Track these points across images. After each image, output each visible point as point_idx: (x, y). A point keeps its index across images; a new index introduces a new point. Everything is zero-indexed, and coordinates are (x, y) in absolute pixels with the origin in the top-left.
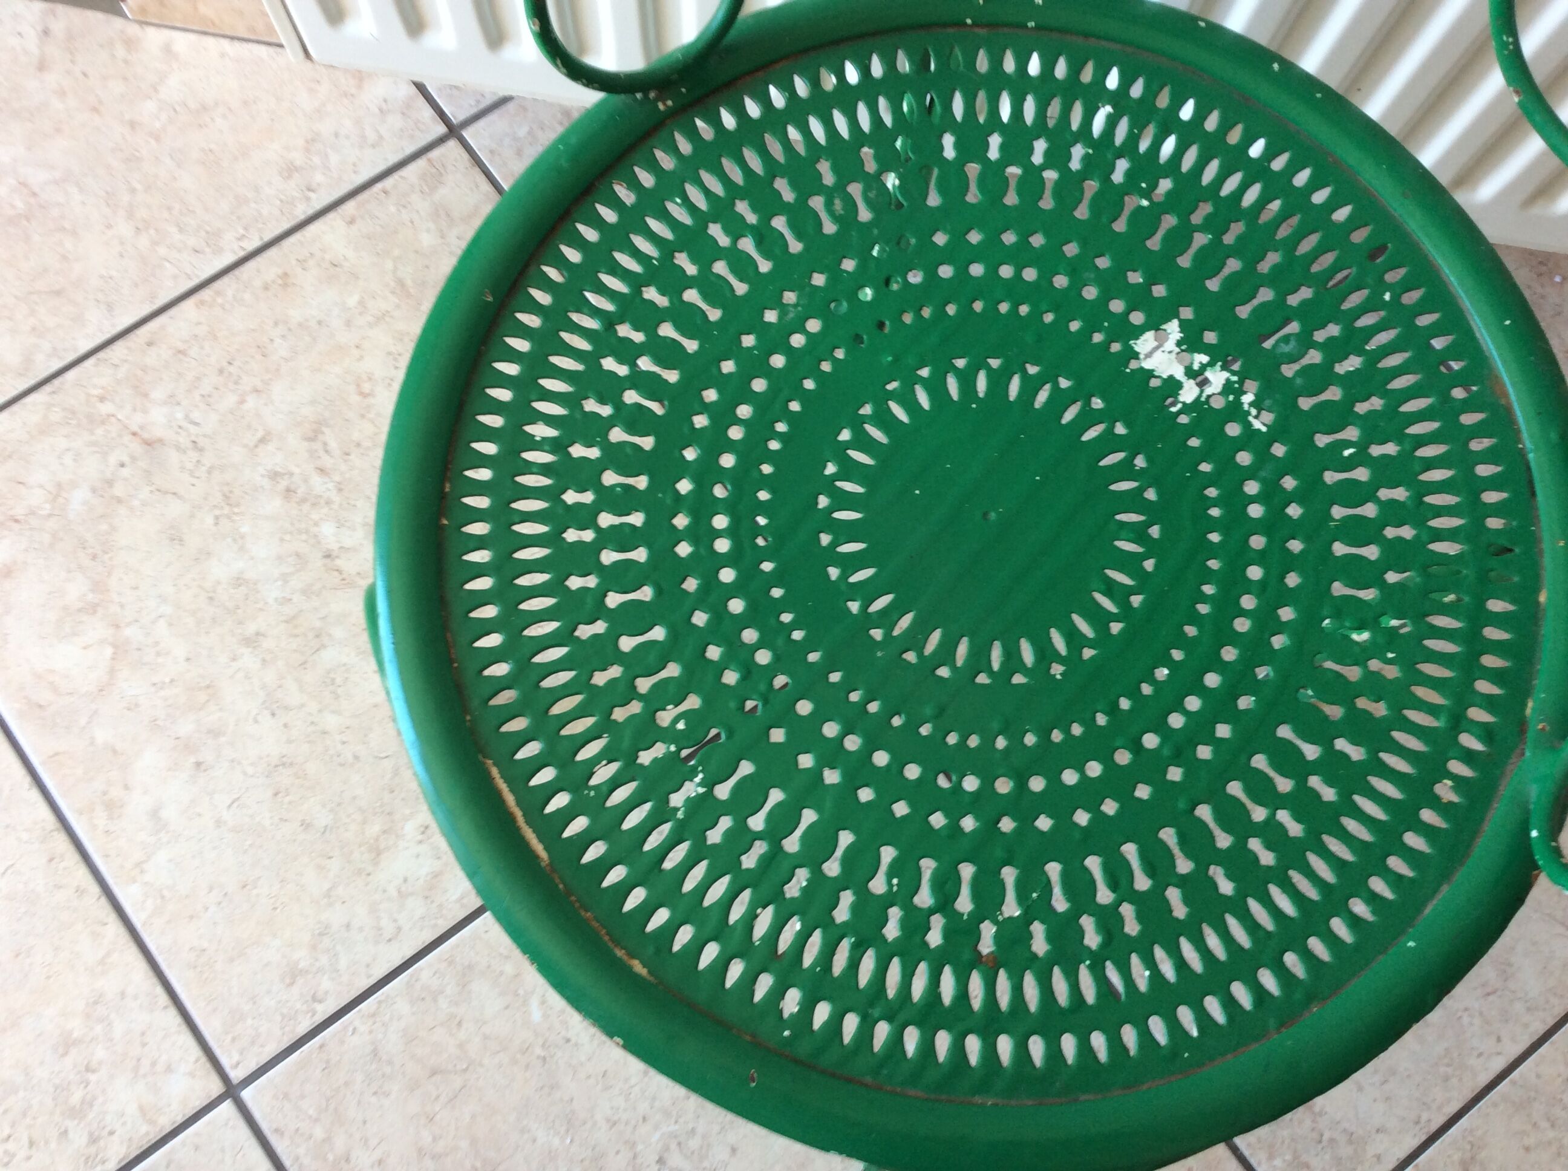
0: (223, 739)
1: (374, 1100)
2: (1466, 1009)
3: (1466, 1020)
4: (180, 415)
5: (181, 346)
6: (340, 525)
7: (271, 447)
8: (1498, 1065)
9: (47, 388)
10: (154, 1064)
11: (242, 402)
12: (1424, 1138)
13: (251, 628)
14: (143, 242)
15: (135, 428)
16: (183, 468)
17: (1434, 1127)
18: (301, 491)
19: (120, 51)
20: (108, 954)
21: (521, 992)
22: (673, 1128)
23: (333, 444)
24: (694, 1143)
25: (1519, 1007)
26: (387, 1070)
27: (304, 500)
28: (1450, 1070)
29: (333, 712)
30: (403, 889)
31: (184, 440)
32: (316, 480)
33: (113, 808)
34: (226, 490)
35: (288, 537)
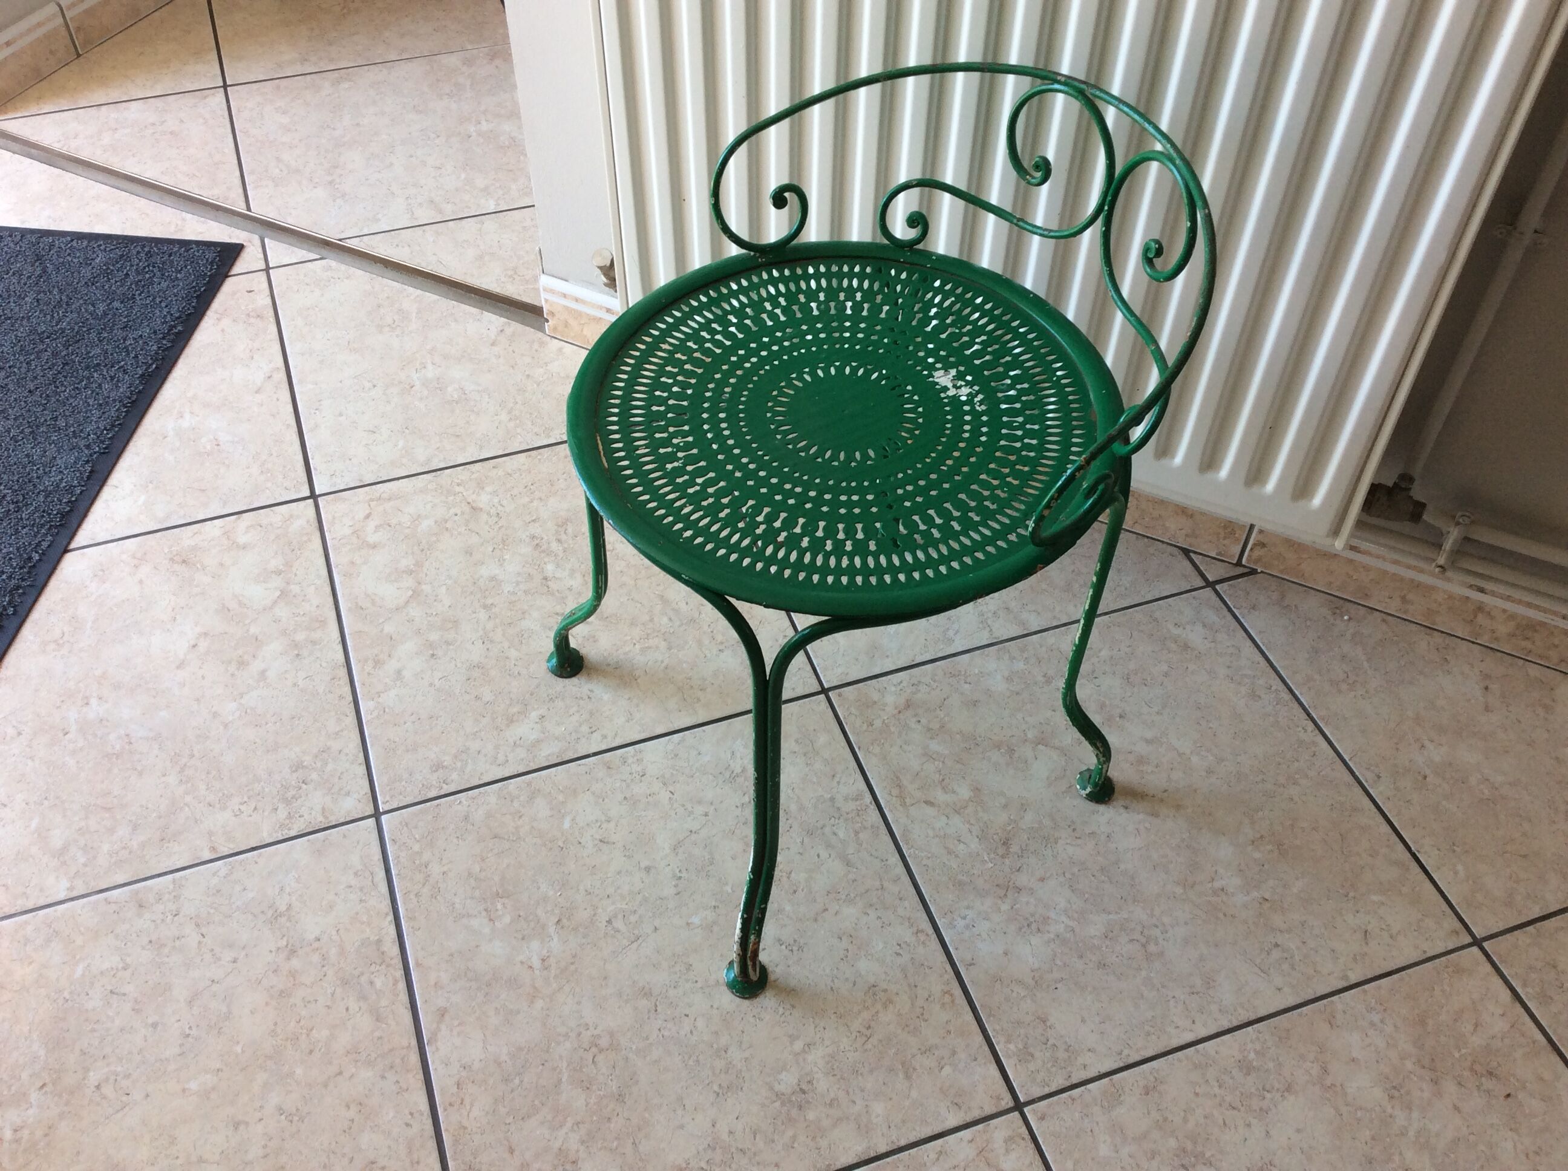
0: (451, 647)
1: (455, 840)
2: (1174, 997)
3: (1172, 1002)
4: (496, 500)
5: (510, 471)
6: (558, 566)
7: (537, 525)
8: (1189, 1037)
9: (434, 474)
10: (341, 789)
11: (532, 502)
12: (1122, 1065)
13: (489, 601)
14: (512, 424)
15: (470, 500)
16: (487, 523)
17: (1131, 1061)
18: (544, 547)
19: (536, 346)
20: (342, 731)
21: (563, 811)
22: (624, 906)
23: (570, 530)
24: (633, 919)
25: (1214, 1007)
26: (470, 827)
27: (543, 551)
28: (1152, 1030)
29: (517, 650)
30: (518, 743)
31: (493, 511)
32: (554, 546)
33: (378, 663)
34: (505, 537)
35: (528, 566)
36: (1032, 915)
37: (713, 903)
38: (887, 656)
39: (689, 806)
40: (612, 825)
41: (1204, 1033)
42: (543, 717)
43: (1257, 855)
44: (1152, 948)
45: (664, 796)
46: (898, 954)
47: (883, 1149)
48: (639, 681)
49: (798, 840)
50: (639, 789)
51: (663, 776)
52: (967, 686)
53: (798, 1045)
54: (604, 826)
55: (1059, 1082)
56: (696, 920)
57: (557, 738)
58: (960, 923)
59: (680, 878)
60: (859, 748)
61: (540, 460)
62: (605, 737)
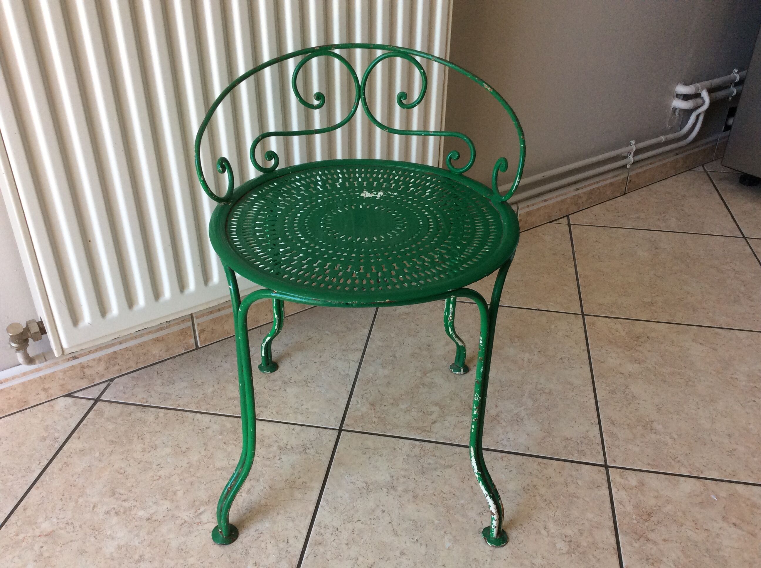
2: (572, 396)
3: (574, 398)
4: (54, 520)
5: (39, 503)
7: (99, 506)
8: (593, 401)
11: (77, 502)
12: (598, 425)
13: (137, 557)
15: (39, 534)
16: (68, 533)
18: (122, 510)
23: (122, 492)
25: (582, 388)
28: (585, 409)
29: (190, 557)
31: (62, 525)
32: (125, 504)
34: (92, 527)
35: (128, 524)
36: (513, 417)
37: (442, 532)
38: (338, 399)
39: (372, 517)
40: (361, 559)
41: (592, 395)
42: (256, 563)
43: (518, 344)
44: (546, 391)
45: (359, 525)
46: (511, 471)
47: (612, 524)
48: (269, 504)
49: (424, 479)
50: (345, 536)
51: (344, 520)
52: (377, 381)
53: (543, 532)
54: (359, 563)
55: (600, 448)
56: (448, 544)
57: (278, 562)
58: (505, 442)
59: (417, 540)
60: (384, 432)
61: (47, 484)
62: (296, 537)
